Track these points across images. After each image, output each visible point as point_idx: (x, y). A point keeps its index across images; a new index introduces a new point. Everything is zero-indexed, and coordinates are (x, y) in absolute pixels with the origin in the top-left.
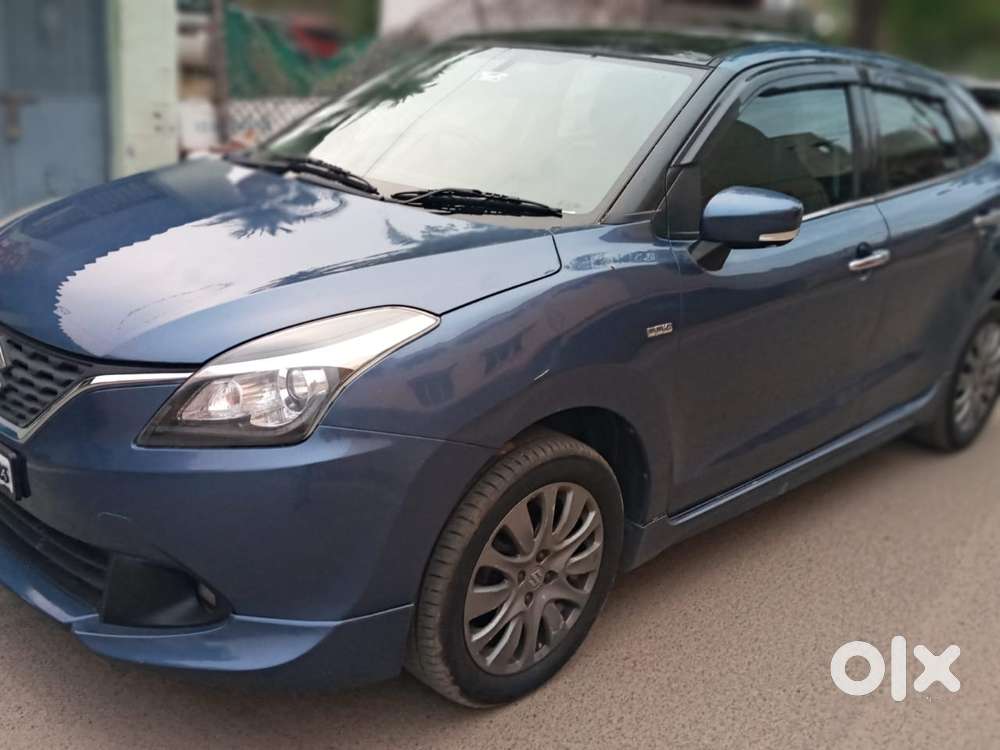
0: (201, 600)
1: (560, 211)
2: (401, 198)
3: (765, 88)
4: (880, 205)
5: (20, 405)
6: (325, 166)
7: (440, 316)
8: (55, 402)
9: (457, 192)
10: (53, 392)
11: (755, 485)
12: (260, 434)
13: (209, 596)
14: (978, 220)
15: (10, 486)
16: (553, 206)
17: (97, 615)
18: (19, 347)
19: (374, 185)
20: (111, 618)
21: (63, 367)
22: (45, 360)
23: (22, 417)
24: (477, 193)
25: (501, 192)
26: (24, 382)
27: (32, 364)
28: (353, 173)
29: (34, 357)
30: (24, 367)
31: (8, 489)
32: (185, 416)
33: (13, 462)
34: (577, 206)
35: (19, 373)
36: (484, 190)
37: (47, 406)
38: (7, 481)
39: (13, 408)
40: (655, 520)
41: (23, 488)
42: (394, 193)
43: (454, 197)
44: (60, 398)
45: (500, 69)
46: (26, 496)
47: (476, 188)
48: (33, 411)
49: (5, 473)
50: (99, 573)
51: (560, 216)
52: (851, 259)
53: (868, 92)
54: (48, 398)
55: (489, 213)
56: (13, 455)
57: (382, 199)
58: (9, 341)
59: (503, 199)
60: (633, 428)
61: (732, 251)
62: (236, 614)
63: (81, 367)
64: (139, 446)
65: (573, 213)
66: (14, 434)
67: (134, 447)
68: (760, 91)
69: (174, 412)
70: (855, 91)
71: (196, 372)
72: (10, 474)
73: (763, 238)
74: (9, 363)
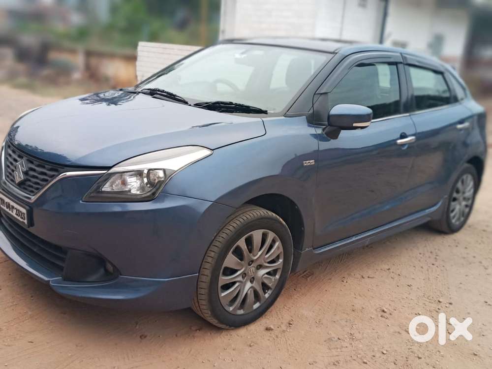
0: (106, 271)
1: (266, 111)
2: (198, 105)
3: (359, 63)
4: (412, 116)
5: (32, 187)
6: (166, 92)
7: (213, 150)
8: (47, 184)
9: (222, 103)
10: (46, 180)
11: (354, 239)
12: (135, 197)
13: (110, 268)
14: (459, 126)
15: (26, 221)
16: (263, 109)
17: (61, 278)
18: (32, 162)
19: (186, 100)
20: (66, 279)
21: (51, 170)
22: (44, 167)
23: (32, 192)
24: (231, 103)
25: (241, 103)
26: (34, 177)
27: (37, 169)
28: (177, 95)
29: (38, 166)
30: (34, 170)
31: (25, 223)
32: (103, 189)
33: (28, 211)
34: (274, 109)
35: (32, 173)
36: (234, 102)
37: (43, 186)
38: (25, 219)
39: (28, 188)
40: (307, 249)
41: (31, 223)
42: (195, 103)
43: (221, 105)
44: (50, 182)
45: (243, 53)
46: (32, 226)
47: (230, 101)
48: (37, 189)
49: (24, 216)
50: (63, 260)
51: (267, 114)
52: (398, 139)
53: (406, 67)
54: (44, 183)
55: (236, 112)
56: (28, 207)
57: (190, 105)
58: (28, 160)
59: (242, 106)
60: (297, 206)
61: (342, 131)
62: (121, 275)
63: (59, 169)
64: (83, 201)
65: (272, 112)
66: (29, 198)
67: (81, 202)
68: (357, 64)
69: (99, 187)
70: (400, 66)
71: (108, 170)
72: (26, 216)
73: (355, 125)
74: (28, 169)
